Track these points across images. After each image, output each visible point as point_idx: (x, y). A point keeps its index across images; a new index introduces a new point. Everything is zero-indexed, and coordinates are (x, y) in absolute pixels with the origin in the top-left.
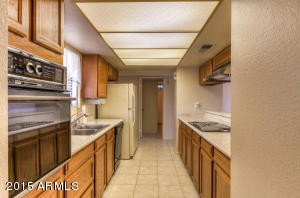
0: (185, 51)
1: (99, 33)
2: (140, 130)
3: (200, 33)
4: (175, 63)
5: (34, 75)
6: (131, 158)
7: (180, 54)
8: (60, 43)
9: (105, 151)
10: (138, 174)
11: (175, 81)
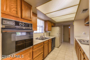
0: (75, 14)
1: (45, 14)
2: (63, 40)
3: (79, 5)
4: (73, 19)
5: (22, 26)
6: (58, 47)
7: (74, 15)
8: (30, 18)
9: (48, 44)
10: (59, 53)
11: (74, 25)
